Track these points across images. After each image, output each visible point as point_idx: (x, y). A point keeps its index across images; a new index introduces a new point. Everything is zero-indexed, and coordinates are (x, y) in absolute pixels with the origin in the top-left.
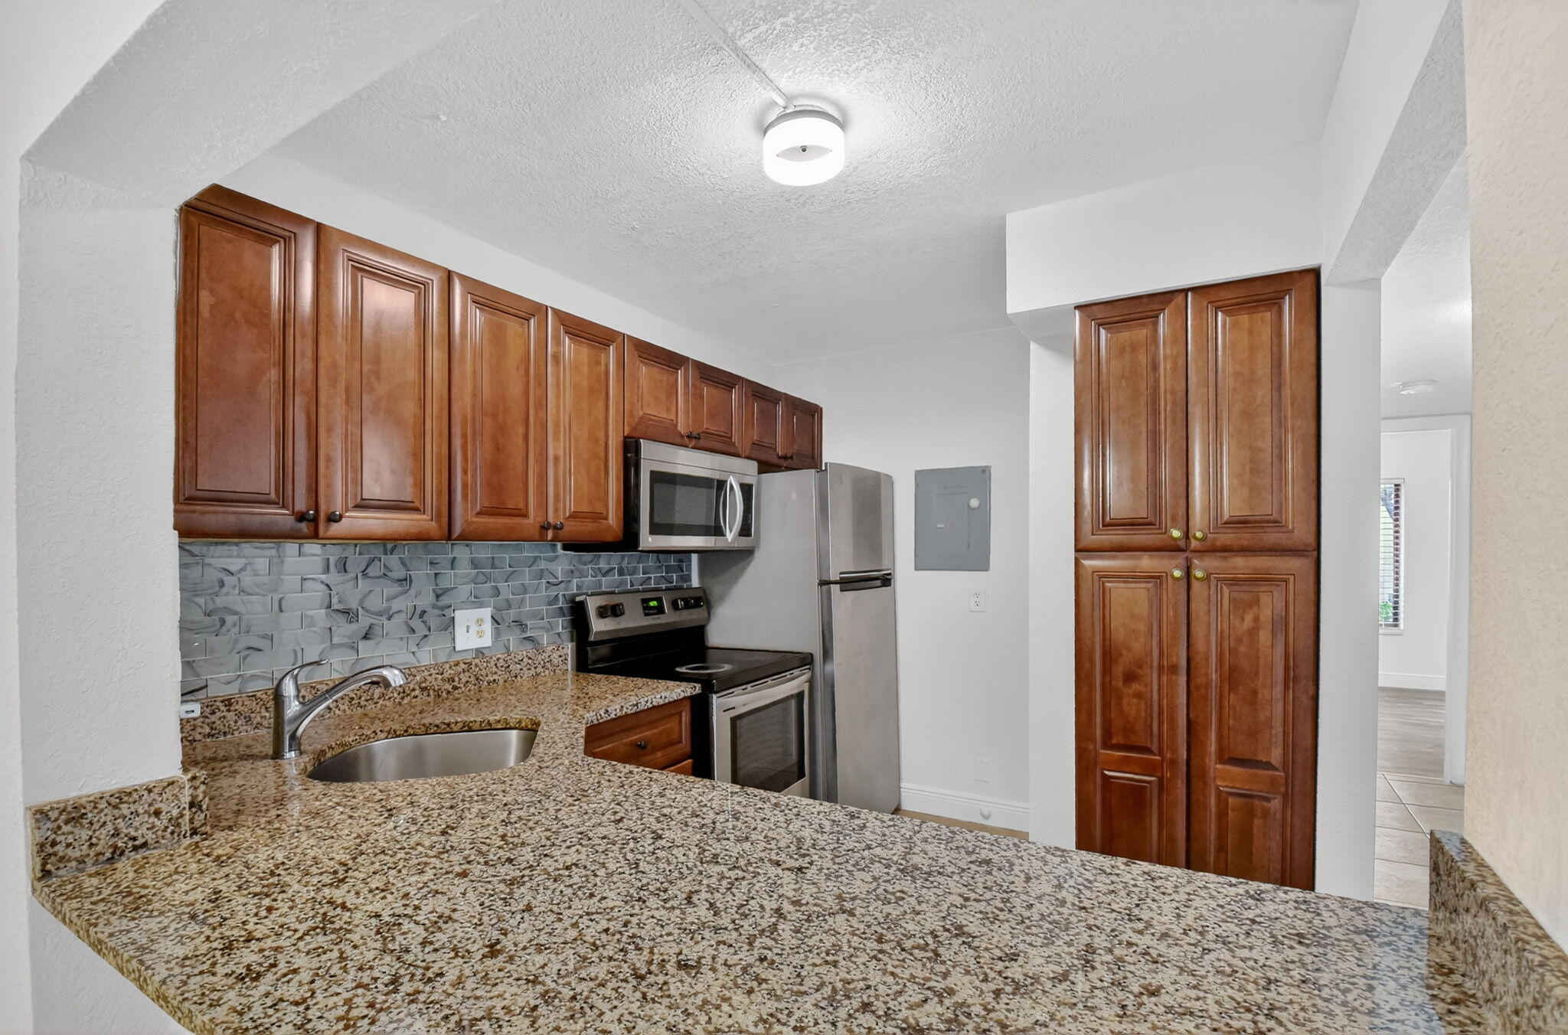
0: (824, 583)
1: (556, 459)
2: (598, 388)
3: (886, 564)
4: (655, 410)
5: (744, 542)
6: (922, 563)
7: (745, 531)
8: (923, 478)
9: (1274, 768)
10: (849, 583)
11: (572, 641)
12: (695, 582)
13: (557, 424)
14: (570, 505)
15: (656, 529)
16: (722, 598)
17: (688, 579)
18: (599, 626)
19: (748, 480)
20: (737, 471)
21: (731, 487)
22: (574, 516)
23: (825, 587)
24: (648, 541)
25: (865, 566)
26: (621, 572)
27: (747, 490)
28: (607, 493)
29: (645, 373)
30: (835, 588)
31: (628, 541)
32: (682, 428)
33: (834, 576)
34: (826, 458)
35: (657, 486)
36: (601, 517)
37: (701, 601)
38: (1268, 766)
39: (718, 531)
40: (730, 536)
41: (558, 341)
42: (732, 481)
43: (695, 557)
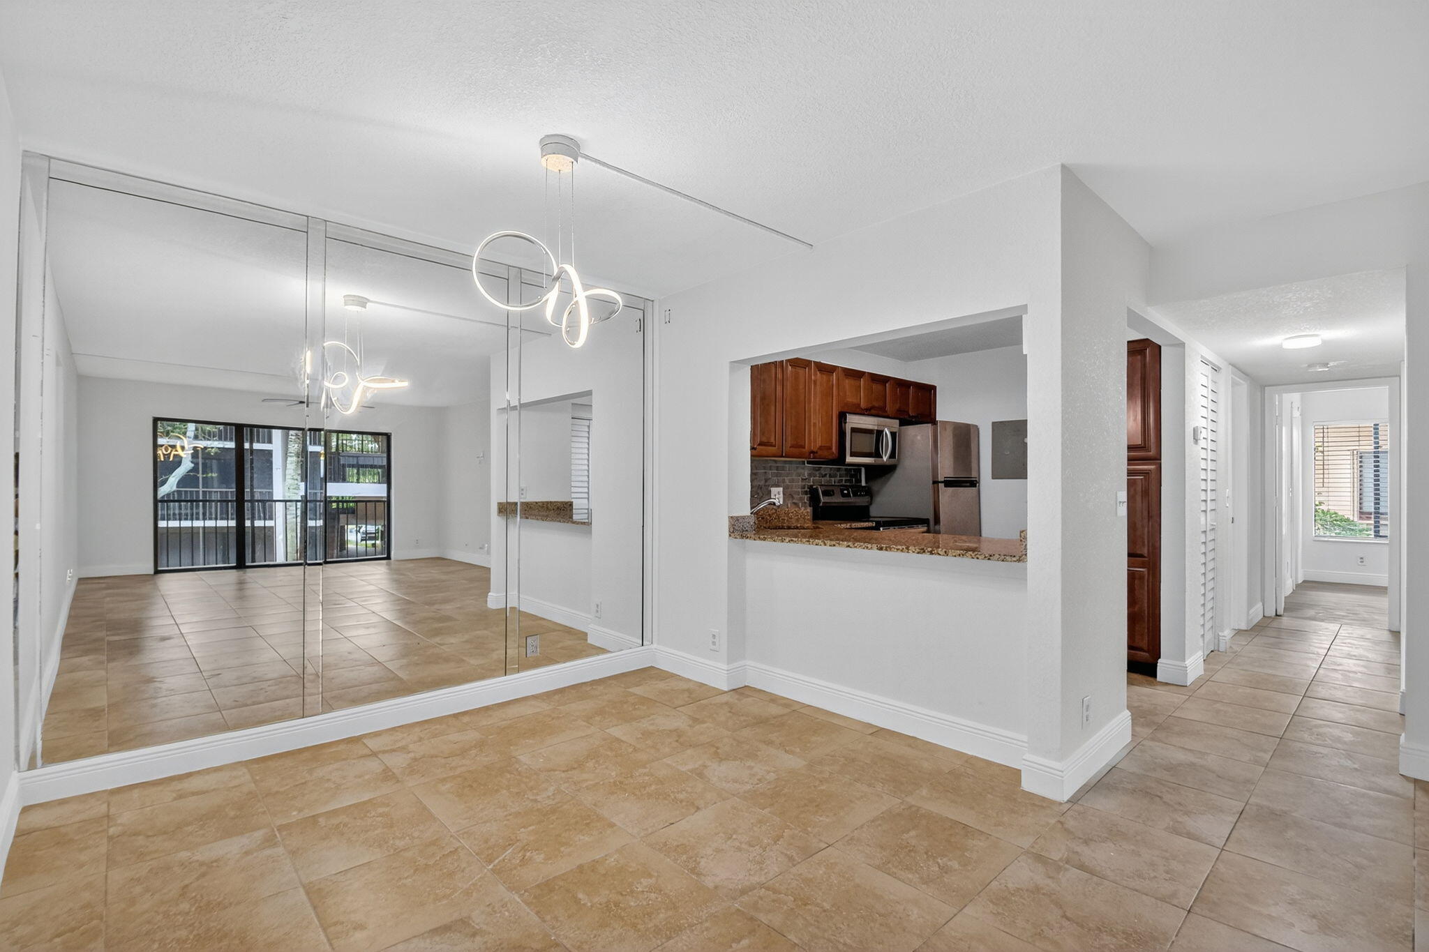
0: (935, 482)
1: (815, 424)
2: (828, 393)
3: (974, 474)
4: (851, 399)
5: (893, 461)
6: (996, 476)
7: (892, 455)
8: (997, 426)
9: (1144, 557)
10: (949, 483)
11: (810, 506)
12: (863, 484)
13: (815, 410)
14: (819, 444)
15: (852, 455)
16: (878, 492)
17: (861, 482)
18: (823, 499)
19: (894, 430)
20: (888, 426)
21: (886, 433)
22: (821, 448)
23: (936, 485)
24: (849, 459)
25: (962, 475)
26: (830, 476)
27: (893, 434)
28: (832, 440)
29: (848, 383)
30: (942, 486)
31: (841, 459)
32: (863, 405)
33: (941, 478)
34: (939, 417)
35: (853, 434)
36: (830, 448)
37: (869, 493)
38: (1142, 556)
39: (877, 455)
40: (885, 459)
41: (816, 374)
42: (887, 430)
43: (863, 470)
